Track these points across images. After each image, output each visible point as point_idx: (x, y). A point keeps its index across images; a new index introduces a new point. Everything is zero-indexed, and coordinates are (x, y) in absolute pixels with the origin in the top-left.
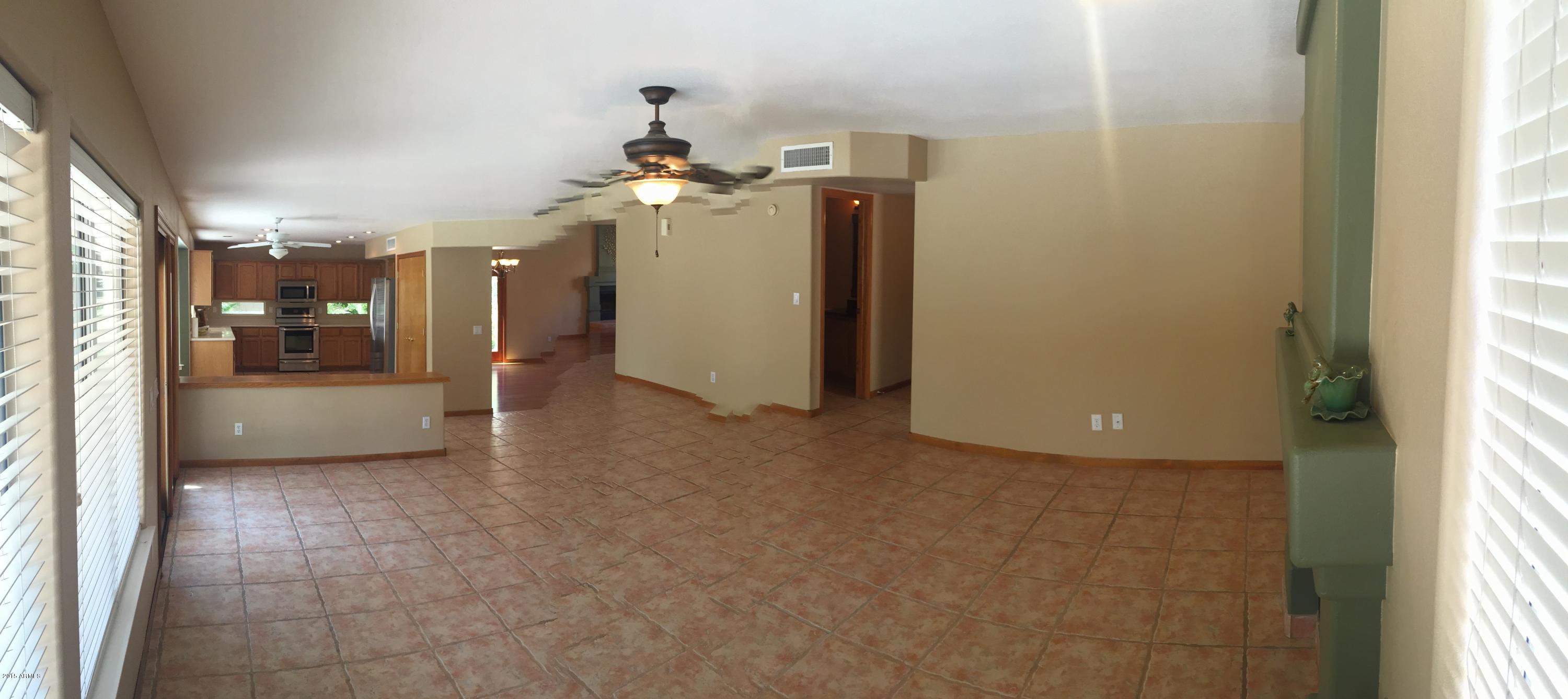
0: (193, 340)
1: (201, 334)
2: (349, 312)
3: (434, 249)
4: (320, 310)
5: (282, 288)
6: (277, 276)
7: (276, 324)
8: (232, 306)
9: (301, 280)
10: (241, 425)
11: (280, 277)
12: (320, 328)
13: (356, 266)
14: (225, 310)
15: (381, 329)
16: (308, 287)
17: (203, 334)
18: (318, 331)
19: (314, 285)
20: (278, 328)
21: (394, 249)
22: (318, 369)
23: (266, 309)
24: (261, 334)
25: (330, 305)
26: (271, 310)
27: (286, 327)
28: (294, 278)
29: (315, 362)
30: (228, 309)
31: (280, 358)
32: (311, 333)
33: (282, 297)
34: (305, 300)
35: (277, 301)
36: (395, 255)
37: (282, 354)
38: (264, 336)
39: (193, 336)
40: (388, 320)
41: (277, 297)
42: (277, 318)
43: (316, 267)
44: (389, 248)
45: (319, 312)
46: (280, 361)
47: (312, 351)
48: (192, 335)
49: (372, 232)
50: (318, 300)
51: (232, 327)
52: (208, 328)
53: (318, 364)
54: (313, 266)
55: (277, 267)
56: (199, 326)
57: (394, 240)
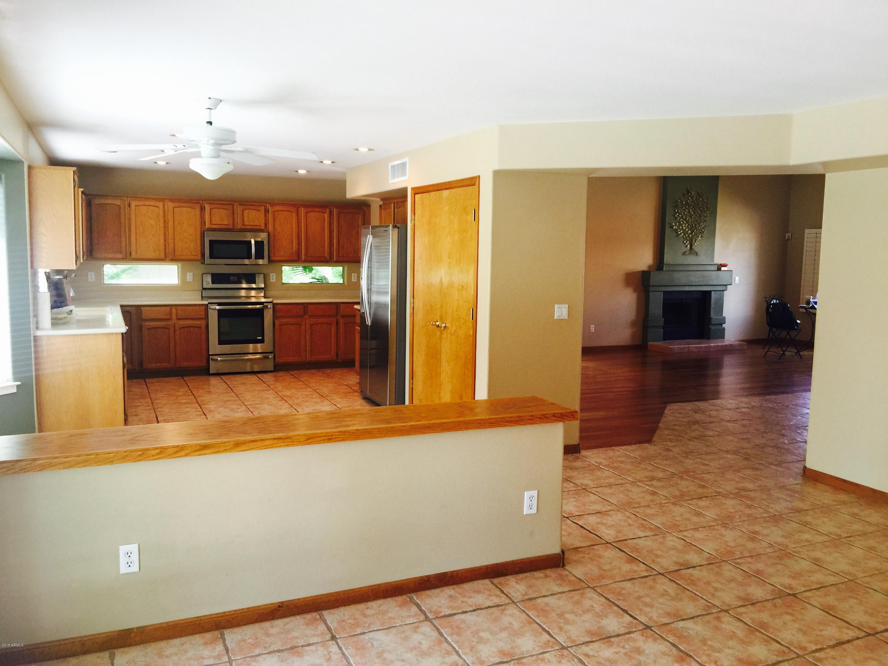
0: (39, 333)
1: (56, 323)
2: (316, 280)
3: (498, 175)
4: (273, 278)
5: (212, 243)
6: (203, 223)
7: (203, 298)
8: (123, 271)
9: (243, 230)
10: (134, 548)
11: (207, 225)
12: (275, 305)
13: (328, 210)
14: (112, 278)
15: (380, 306)
16: (253, 242)
17: (61, 321)
18: (271, 310)
19: (263, 236)
20: (207, 305)
21: (405, 178)
22: (272, 369)
23: (183, 275)
24: (174, 317)
25: (286, 269)
26: (190, 277)
27: (219, 304)
28: (231, 227)
29: (266, 358)
30: (117, 275)
31: (210, 354)
32: (259, 314)
33: (212, 256)
34: (247, 261)
35: (203, 263)
36: (405, 190)
37: (215, 347)
38: (179, 319)
39: (41, 325)
40: (395, 294)
41: (203, 255)
42: (204, 289)
43: (266, 211)
44: (394, 178)
45: (271, 281)
46: (211, 357)
47: (262, 341)
48: (37, 323)
49: (370, 150)
50: (270, 261)
51: (122, 306)
52: (71, 311)
53: (273, 360)
54: (262, 208)
55: (202, 209)
56: (52, 308)
57: (404, 165)
